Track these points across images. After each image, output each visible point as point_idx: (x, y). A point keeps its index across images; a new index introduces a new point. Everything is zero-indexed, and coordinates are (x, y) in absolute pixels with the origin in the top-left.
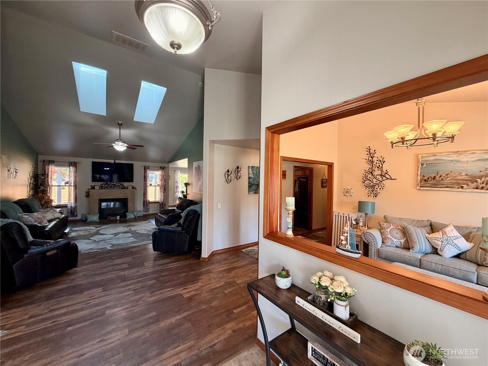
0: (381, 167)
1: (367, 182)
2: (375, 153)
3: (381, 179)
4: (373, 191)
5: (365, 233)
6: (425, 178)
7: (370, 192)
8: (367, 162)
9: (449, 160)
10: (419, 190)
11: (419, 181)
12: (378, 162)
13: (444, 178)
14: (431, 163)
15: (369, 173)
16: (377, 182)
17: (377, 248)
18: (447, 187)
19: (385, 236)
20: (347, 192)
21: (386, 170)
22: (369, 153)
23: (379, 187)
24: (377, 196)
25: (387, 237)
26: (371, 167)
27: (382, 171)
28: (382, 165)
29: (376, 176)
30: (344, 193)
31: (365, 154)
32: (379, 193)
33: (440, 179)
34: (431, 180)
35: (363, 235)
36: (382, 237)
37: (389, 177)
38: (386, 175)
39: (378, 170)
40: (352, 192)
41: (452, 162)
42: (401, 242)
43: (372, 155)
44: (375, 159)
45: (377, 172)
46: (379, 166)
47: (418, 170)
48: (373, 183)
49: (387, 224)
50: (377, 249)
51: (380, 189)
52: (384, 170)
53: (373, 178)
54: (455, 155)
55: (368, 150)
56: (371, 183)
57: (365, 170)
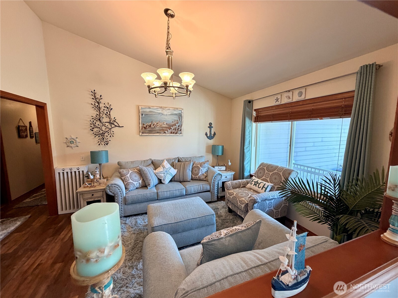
0: (109, 114)
1: (95, 130)
2: (102, 99)
3: (110, 127)
4: (103, 139)
5: (110, 186)
6: (144, 126)
7: (100, 140)
8: (93, 107)
9: (158, 113)
10: (141, 135)
11: (141, 128)
12: (105, 109)
13: (156, 126)
14: (147, 114)
15: (96, 120)
16: (107, 130)
17: (123, 196)
18: (158, 133)
19: (127, 182)
20: (72, 143)
21: (115, 118)
22: (94, 98)
23: (109, 134)
24: (108, 143)
25: (129, 182)
26: (98, 113)
27: (110, 119)
28: (110, 113)
29: (104, 123)
30: (68, 144)
31: (90, 98)
32: (110, 140)
33: (154, 127)
34: (148, 128)
35: (108, 188)
36: (124, 183)
37: (117, 125)
38: (115, 122)
39: (106, 117)
40: (79, 142)
41: (159, 114)
42: (139, 183)
43: (98, 100)
44: (101, 105)
45: (105, 119)
46: (107, 113)
47: (139, 119)
48: (102, 131)
49: (126, 170)
50: (124, 198)
51: (110, 136)
52: (112, 117)
53: (102, 126)
54: (161, 109)
55: (93, 94)
56: (100, 131)
57: (92, 117)
